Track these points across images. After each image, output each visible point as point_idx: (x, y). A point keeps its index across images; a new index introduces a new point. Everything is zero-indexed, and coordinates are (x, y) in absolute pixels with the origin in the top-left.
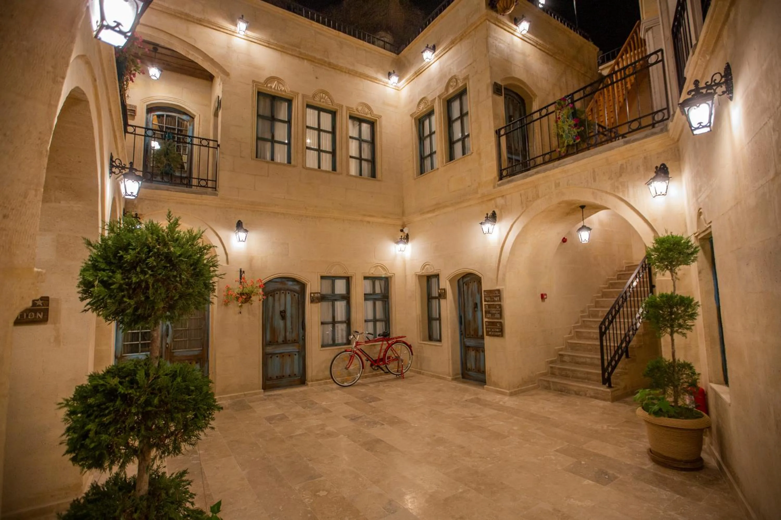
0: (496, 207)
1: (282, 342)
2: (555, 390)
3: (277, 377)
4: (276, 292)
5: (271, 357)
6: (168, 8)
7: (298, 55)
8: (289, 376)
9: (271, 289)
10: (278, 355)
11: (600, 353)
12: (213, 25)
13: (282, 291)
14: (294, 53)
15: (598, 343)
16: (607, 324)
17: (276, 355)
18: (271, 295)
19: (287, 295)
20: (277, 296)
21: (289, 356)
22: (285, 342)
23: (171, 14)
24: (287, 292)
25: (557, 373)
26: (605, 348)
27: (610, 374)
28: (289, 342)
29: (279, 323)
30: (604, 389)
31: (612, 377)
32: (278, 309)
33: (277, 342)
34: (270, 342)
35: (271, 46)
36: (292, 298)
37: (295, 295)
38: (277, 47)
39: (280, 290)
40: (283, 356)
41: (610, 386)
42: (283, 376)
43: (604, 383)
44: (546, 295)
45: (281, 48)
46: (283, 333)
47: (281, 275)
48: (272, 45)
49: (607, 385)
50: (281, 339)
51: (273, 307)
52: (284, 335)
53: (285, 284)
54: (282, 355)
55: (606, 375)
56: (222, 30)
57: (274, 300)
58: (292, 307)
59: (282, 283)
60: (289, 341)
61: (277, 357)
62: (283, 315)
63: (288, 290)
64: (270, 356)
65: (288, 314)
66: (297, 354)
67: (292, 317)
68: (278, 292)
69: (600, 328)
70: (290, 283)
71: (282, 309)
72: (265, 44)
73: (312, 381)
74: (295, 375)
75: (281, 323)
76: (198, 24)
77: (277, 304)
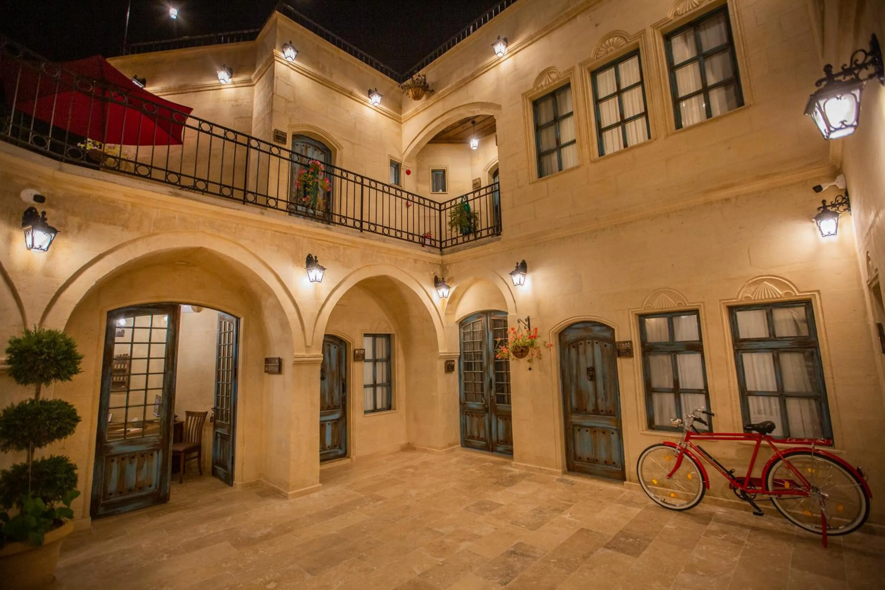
1: (592, 412)
3: (588, 459)
4: (579, 343)
5: (579, 430)
6: (451, 88)
7: (566, 19)
8: (606, 462)
9: (573, 338)
10: (589, 429)
12: (483, 69)
13: (588, 341)
14: (562, 21)
17: (586, 429)
18: (573, 347)
19: (596, 346)
20: (581, 348)
21: (604, 433)
22: (596, 411)
23: (456, 90)
24: (595, 342)
28: (602, 413)
29: (587, 385)
32: (584, 364)
33: (586, 410)
34: (577, 409)
35: (535, 39)
36: (602, 351)
37: (606, 346)
38: (540, 33)
39: (584, 339)
40: (595, 432)
42: (597, 461)
45: (545, 31)
46: (592, 399)
47: (582, 319)
48: (535, 37)
50: (590, 407)
51: (578, 362)
52: (594, 402)
53: (591, 331)
54: (594, 430)
56: (490, 67)
57: (578, 353)
58: (603, 362)
59: (586, 329)
60: (602, 411)
61: (587, 431)
62: (591, 373)
63: (594, 338)
64: (578, 428)
65: (599, 372)
66: (615, 432)
67: (604, 377)
68: (583, 342)
70: (597, 328)
71: (590, 365)
72: (529, 42)
73: (630, 481)
74: (614, 463)
75: (590, 384)
76: (473, 80)
77: (582, 359)
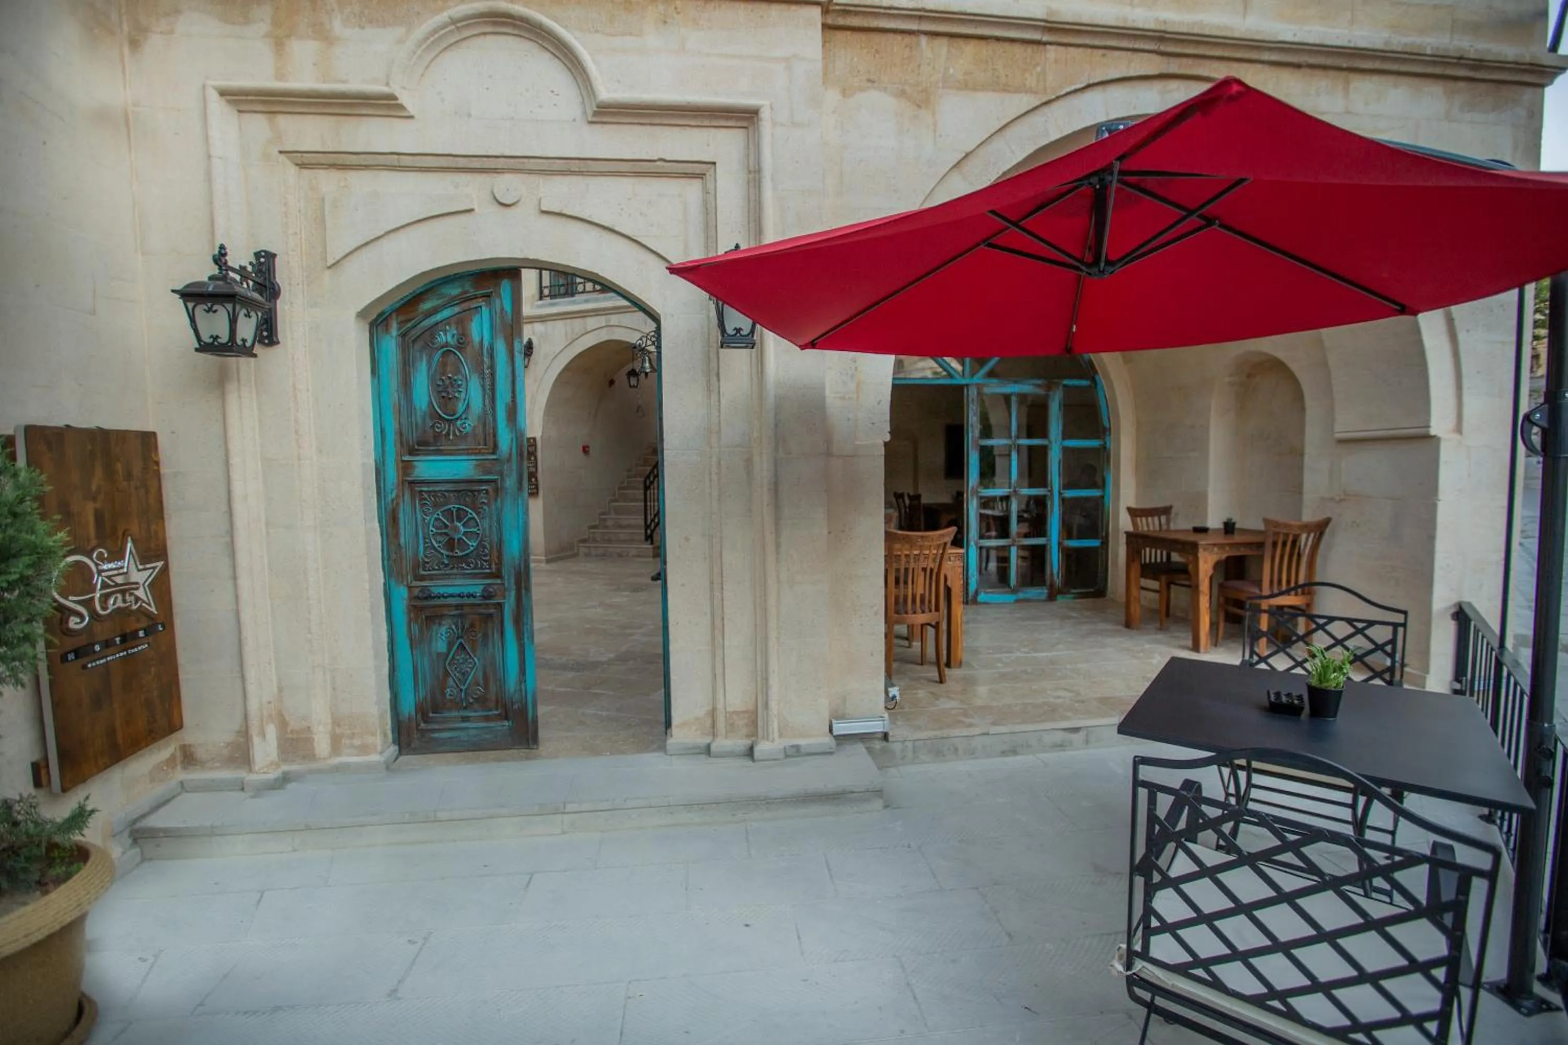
0: (534, 333)
2: (596, 556)
11: (643, 514)
15: (643, 504)
16: (652, 479)
25: (598, 539)
26: (649, 508)
27: (652, 531)
30: (648, 546)
31: (655, 535)
41: (652, 543)
43: (646, 540)
44: (588, 447)
49: (649, 542)
55: (649, 532)
69: (645, 482)
